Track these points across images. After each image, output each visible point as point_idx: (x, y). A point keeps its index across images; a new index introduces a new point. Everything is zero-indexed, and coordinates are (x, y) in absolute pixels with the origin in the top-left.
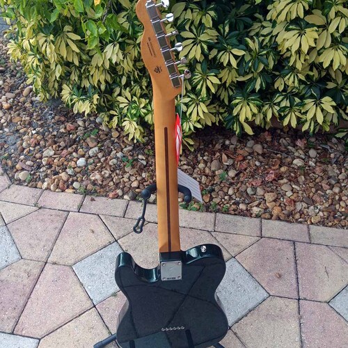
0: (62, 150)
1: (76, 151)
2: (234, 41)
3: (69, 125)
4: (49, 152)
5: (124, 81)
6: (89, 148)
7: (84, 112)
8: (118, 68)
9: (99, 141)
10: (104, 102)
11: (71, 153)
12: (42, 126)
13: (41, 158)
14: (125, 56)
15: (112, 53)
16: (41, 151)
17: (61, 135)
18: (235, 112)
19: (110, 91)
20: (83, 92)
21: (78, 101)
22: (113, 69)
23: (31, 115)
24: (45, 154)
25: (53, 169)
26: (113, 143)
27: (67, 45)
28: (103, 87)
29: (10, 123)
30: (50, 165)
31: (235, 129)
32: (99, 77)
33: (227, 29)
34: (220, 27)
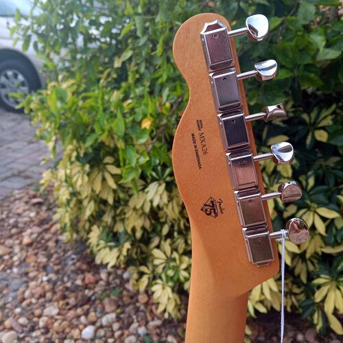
0: (70, 309)
1: (86, 314)
2: (322, 198)
3: (89, 277)
4: (52, 310)
5: (165, 230)
6: (104, 313)
7: (107, 264)
8: (161, 214)
9: (120, 305)
10: (136, 253)
11: (78, 317)
12: (57, 272)
13: (40, 316)
14: (171, 199)
15: (156, 194)
16: (43, 306)
17: (75, 289)
18: (318, 297)
19: (146, 240)
20: (113, 237)
21: (105, 248)
22: (155, 214)
23: (49, 257)
24: (46, 311)
25: (49, 335)
26: (137, 310)
27: (104, 180)
28: (139, 234)
29: (23, 262)
30: (47, 329)
31: (315, 321)
32: (135, 222)
33: (311, 182)
34: (302, 178)
